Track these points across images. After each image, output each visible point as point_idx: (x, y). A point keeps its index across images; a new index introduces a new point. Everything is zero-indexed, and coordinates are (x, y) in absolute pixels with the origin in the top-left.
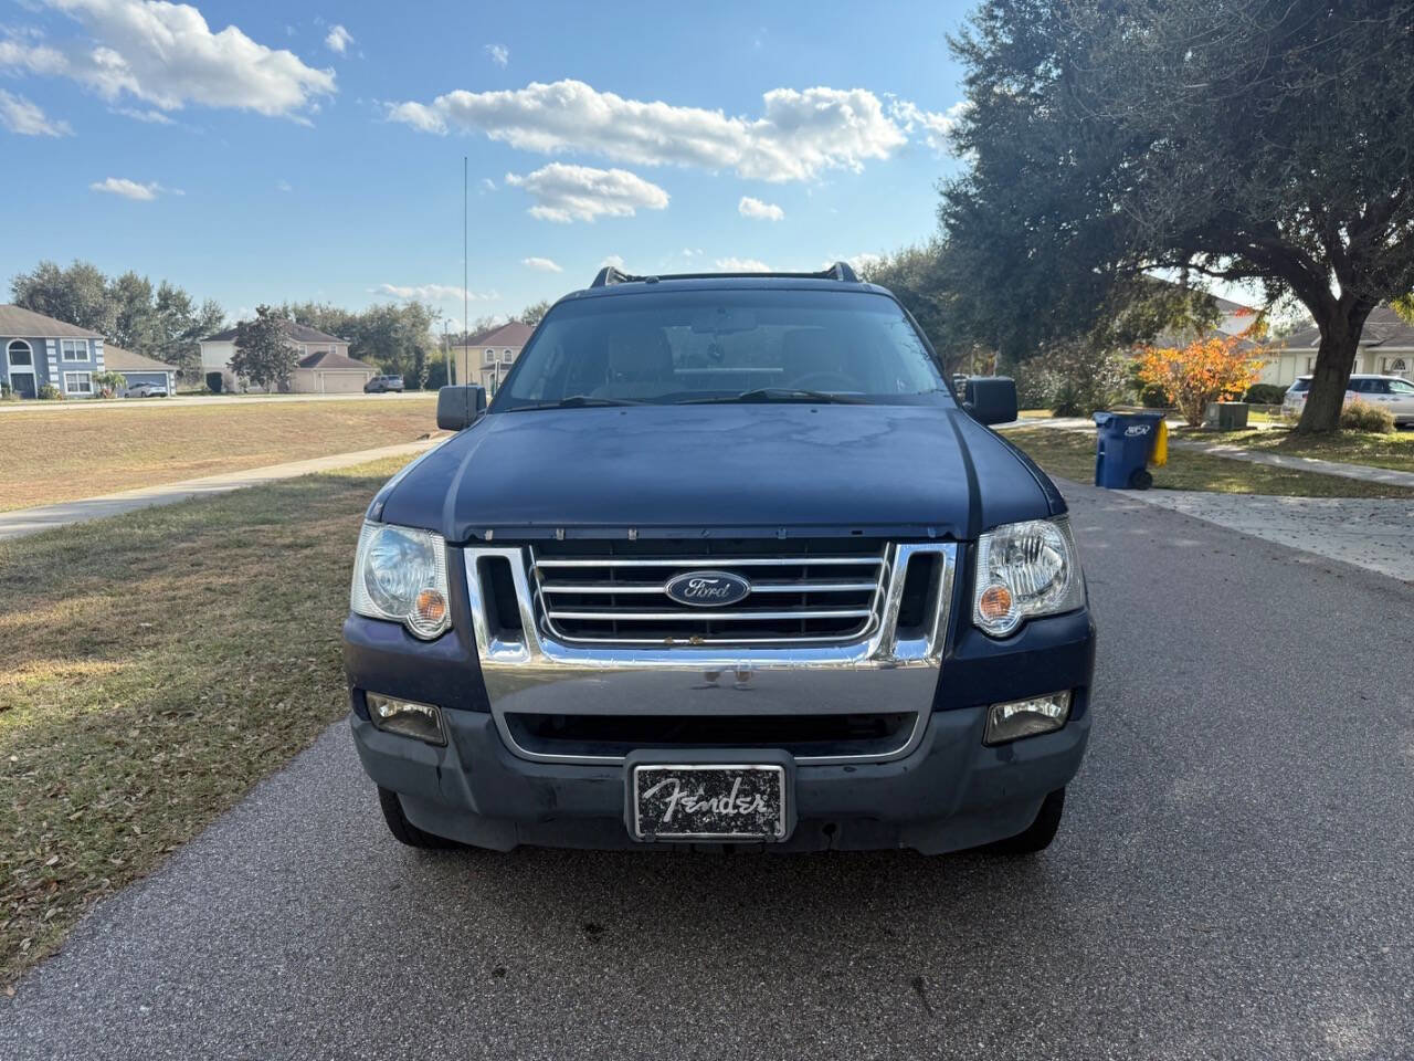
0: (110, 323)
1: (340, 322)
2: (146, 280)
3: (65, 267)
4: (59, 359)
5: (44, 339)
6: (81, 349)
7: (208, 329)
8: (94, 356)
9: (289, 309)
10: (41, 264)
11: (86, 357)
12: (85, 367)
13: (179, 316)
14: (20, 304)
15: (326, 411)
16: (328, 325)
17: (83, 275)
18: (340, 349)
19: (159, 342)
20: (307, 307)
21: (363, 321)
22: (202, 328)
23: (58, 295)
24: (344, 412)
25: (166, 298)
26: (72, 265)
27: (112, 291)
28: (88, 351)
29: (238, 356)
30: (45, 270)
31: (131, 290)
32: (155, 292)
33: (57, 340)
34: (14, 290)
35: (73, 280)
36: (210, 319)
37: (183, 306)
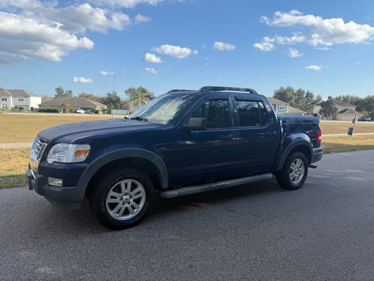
0: (293, 101)
1: (356, 101)
2: (304, 90)
3: (285, 88)
4: (278, 109)
5: (276, 105)
6: (283, 107)
7: (317, 102)
8: (286, 109)
9: (341, 97)
10: (281, 87)
11: (284, 109)
12: (284, 111)
13: (310, 99)
14: (274, 97)
15: (338, 125)
16: (352, 101)
17: (289, 89)
18: (353, 108)
19: (304, 106)
20: (347, 96)
21: (363, 100)
22: (316, 102)
23: (283, 94)
24: (343, 126)
25: (308, 94)
26: (287, 87)
27: (295, 93)
28: (285, 107)
29: (321, 109)
30: (281, 89)
31: (300, 93)
32: (305, 93)
33: (279, 105)
34: (274, 94)
35: (286, 91)
36: (318, 100)
37: (312, 96)
